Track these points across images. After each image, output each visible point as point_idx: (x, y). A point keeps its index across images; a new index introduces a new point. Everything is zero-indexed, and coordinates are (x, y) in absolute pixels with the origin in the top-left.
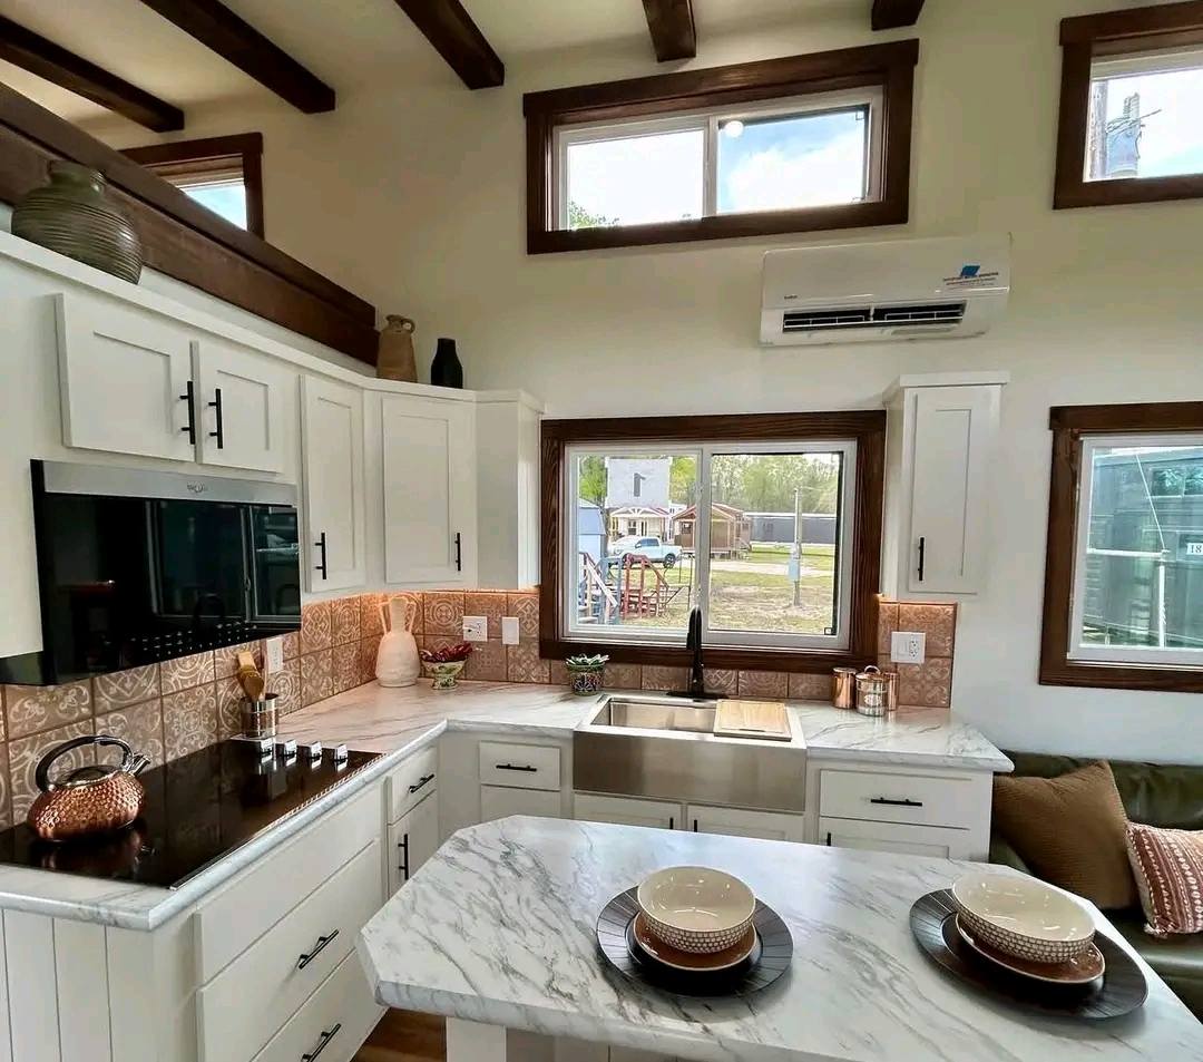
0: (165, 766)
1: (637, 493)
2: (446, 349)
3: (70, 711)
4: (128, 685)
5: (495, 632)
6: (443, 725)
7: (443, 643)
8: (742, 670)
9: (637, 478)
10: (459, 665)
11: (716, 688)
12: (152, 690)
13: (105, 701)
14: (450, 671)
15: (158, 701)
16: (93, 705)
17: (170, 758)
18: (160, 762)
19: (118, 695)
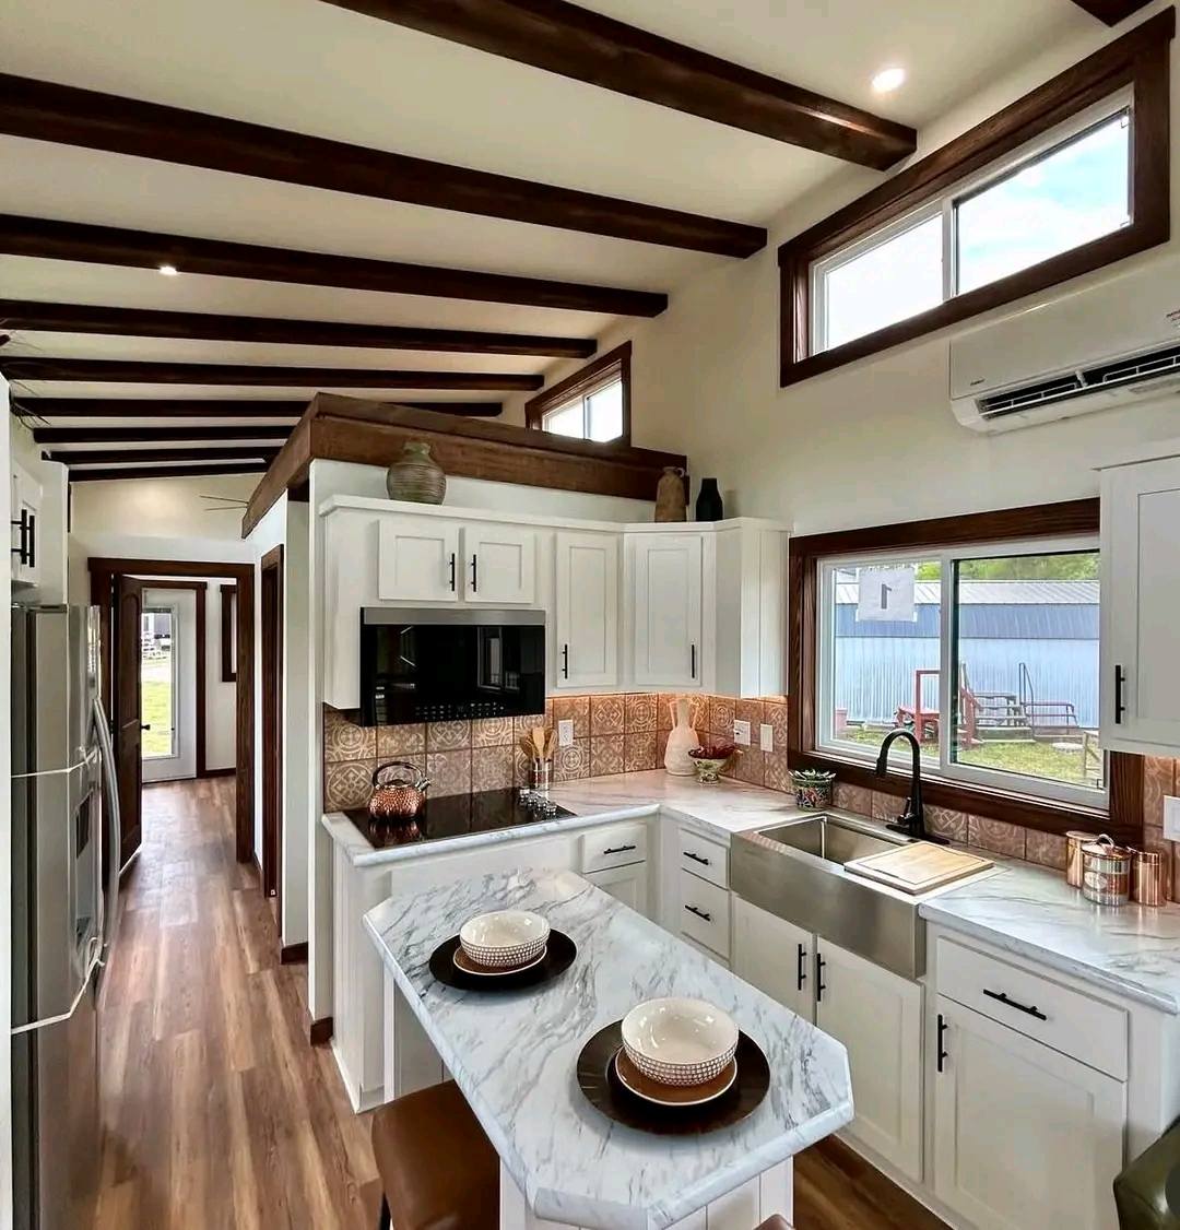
0: (471, 794)
1: (884, 606)
2: (710, 486)
3: (412, 747)
4: (449, 738)
5: (755, 737)
6: (653, 808)
7: (719, 743)
8: (973, 814)
9: (885, 589)
10: (717, 764)
11: (944, 831)
12: (465, 743)
13: (434, 745)
14: (707, 767)
15: (469, 751)
16: (426, 746)
17: (475, 790)
18: (468, 791)
19: (442, 743)
